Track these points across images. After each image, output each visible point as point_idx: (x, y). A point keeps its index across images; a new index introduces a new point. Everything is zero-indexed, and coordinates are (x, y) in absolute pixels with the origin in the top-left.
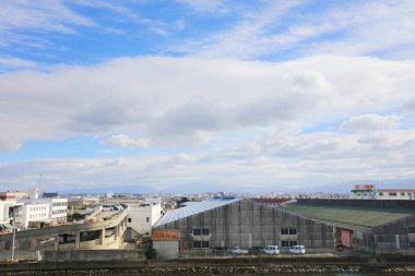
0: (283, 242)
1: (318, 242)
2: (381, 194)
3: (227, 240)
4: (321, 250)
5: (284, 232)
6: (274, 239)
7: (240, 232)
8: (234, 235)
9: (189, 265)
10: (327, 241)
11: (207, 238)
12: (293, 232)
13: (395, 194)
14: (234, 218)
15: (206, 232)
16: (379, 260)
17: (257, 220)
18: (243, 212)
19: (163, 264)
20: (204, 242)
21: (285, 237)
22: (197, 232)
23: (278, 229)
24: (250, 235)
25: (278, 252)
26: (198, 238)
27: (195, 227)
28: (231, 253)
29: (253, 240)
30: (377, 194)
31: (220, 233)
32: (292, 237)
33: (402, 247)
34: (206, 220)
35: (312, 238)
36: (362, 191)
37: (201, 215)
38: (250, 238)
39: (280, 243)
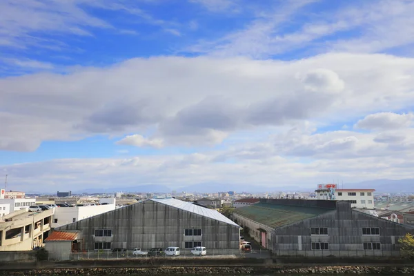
0: (187, 243)
1: (222, 243)
2: (340, 194)
3: (129, 241)
4: (225, 251)
5: (188, 233)
6: (178, 240)
7: (143, 233)
8: (137, 236)
9: (78, 267)
10: (233, 242)
11: (109, 239)
12: (198, 233)
13: (354, 194)
14: (137, 219)
15: (108, 233)
16: (275, 261)
17: (161, 220)
18: (147, 213)
19: (52, 266)
20: (105, 243)
21: (189, 238)
22: (99, 233)
23: (182, 230)
24: (153, 236)
25: (177, 253)
26: (100, 239)
27: (96, 228)
28: (130, 255)
29: (156, 241)
30: (336, 194)
31: (122, 234)
32: (196, 238)
33: (304, 249)
34: (109, 221)
35: (216, 239)
36: (324, 191)
37: (104, 216)
38: (153, 240)
39: (184, 244)
